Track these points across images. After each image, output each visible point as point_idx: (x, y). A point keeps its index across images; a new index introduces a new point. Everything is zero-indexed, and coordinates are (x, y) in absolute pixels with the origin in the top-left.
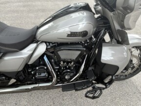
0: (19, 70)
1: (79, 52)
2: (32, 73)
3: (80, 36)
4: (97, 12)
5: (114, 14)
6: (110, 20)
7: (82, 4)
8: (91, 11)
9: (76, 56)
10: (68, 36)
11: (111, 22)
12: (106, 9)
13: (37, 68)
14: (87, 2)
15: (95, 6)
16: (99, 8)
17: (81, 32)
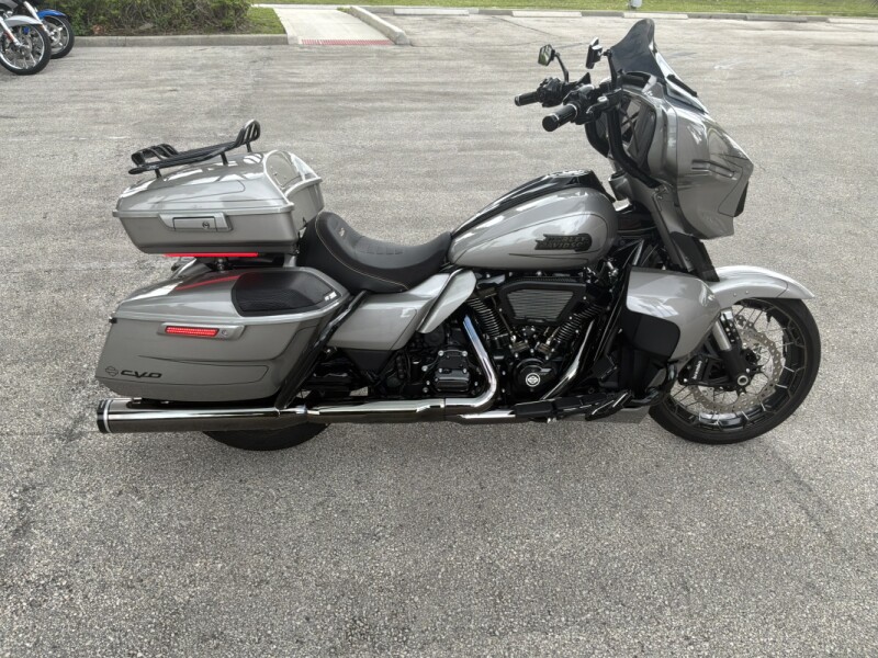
0: (395, 348)
1: (567, 296)
2: (425, 368)
3: (568, 248)
4: (621, 194)
5: (659, 194)
6: (652, 208)
7: (578, 173)
8: (603, 191)
9: (560, 308)
10: (538, 248)
11: (656, 217)
12: (637, 180)
13: (441, 353)
14: (590, 169)
15: (613, 177)
16: (624, 180)
17: (574, 237)
